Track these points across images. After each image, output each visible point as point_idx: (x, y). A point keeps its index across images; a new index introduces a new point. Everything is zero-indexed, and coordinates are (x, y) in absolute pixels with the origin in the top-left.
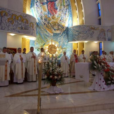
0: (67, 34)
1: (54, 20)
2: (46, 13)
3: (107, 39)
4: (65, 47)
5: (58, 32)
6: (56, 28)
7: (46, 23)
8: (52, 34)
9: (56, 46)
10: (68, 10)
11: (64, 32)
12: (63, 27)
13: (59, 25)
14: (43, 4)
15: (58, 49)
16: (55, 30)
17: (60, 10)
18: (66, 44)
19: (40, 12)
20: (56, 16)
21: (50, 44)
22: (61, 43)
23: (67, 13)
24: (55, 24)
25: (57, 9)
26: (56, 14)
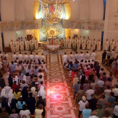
0: (62, 23)
1: (53, 16)
2: (48, 12)
3: (82, 28)
4: (60, 31)
5: (56, 22)
6: (54, 20)
7: (48, 18)
8: (52, 24)
9: (55, 30)
10: (62, 8)
11: (60, 22)
12: (59, 19)
13: (56, 18)
14: (46, 8)
15: (55, 32)
16: (54, 22)
17: (57, 9)
18: (61, 29)
19: (44, 12)
20: (54, 13)
21: (51, 30)
22: (58, 28)
23: (62, 10)
24: (54, 18)
25: (55, 9)
26: (54, 12)
